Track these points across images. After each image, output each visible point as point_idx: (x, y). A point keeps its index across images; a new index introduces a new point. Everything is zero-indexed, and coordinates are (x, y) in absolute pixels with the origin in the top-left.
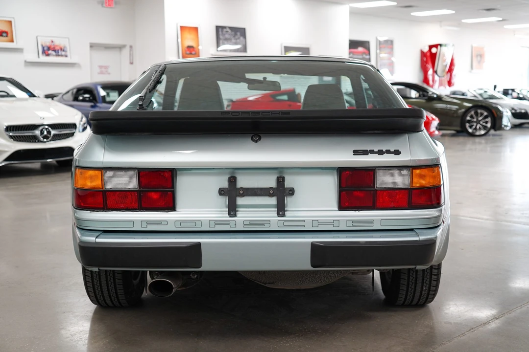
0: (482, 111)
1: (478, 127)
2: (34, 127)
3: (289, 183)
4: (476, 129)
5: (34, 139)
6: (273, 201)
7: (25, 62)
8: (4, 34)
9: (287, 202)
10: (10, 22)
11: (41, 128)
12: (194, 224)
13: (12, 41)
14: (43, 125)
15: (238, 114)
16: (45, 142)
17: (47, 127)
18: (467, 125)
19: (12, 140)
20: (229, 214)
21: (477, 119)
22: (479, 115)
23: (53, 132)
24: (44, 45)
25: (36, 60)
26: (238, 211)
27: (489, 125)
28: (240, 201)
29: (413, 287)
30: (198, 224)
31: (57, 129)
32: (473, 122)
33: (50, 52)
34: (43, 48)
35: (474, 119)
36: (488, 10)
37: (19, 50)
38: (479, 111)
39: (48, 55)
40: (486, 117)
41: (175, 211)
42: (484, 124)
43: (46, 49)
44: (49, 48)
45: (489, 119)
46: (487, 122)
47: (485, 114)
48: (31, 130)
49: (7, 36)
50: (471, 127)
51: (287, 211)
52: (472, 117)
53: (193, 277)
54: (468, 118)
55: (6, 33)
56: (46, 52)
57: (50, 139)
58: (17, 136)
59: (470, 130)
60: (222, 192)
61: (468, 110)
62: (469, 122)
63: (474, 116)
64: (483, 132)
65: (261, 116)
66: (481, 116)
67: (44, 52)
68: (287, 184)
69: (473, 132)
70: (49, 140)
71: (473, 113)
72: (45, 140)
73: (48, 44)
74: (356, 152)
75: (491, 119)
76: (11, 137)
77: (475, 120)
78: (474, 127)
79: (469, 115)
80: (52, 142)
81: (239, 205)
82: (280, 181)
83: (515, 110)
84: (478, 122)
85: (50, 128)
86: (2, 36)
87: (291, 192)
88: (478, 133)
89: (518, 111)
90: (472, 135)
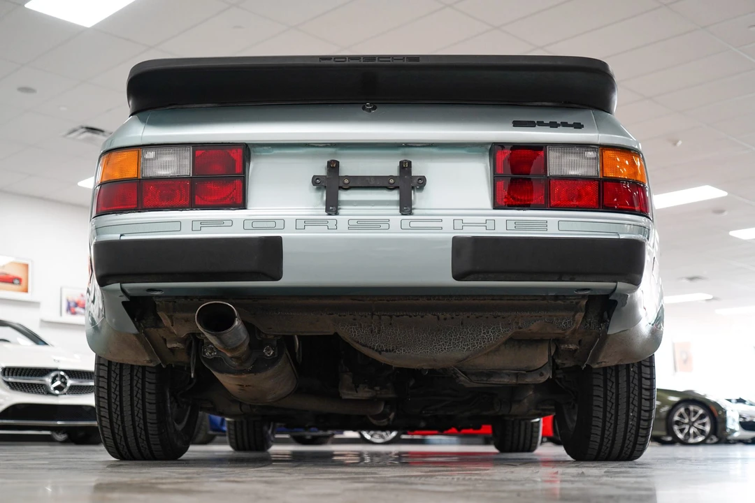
0: (697, 408)
1: (691, 431)
2: (43, 372)
3: (417, 169)
4: (688, 434)
5: (42, 389)
6: (394, 196)
7: (42, 321)
8: (16, 281)
9: (415, 198)
10: (27, 266)
11: (53, 374)
12: (272, 224)
13: (26, 291)
14: (56, 370)
15: (344, 60)
16: (57, 395)
17: (62, 373)
18: (676, 428)
19: (8, 387)
20: (327, 210)
21: (690, 420)
22: (692, 414)
23: (70, 382)
24: (70, 299)
25: (57, 318)
26: (340, 209)
27: (708, 428)
28: (344, 196)
29: (613, 412)
30: (279, 225)
31: (76, 378)
32: (683, 423)
33: (78, 309)
34: (69, 303)
35: (684, 418)
36: (692, 279)
37: (33, 304)
38: (692, 408)
39: (74, 313)
40: (702, 417)
41: (245, 209)
42: (701, 427)
43: (72, 304)
44: (77, 305)
45: (706, 420)
46: (704, 424)
47: (701, 412)
48: (39, 376)
49: (20, 284)
50: (682, 431)
51: (414, 209)
52: (681, 415)
53: (266, 354)
54: (676, 418)
55: (20, 280)
56: (72, 308)
57: (65, 390)
58: (16, 383)
59: (680, 436)
60: (317, 182)
61: (675, 406)
62: (677, 423)
63: (685, 415)
64: (700, 439)
65: (377, 62)
66: (694, 416)
67: (69, 309)
68: (416, 171)
69: (685, 440)
70: (62, 392)
71: (682, 410)
72: (57, 392)
73: (76, 298)
74: (517, 124)
75: (710, 418)
76: (8, 383)
77: (686, 421)
78: (686, 431)
79: (677, 413)
80: (67, 396)
81: (343, 201)
82: (405, 167)
83: (744, 418)
84: (691, 424)
85: (67, 377)
86: (13, 283)
87: (421, 183)
88: (691, 440)
89: (748, 419)
90: (684, 443)
